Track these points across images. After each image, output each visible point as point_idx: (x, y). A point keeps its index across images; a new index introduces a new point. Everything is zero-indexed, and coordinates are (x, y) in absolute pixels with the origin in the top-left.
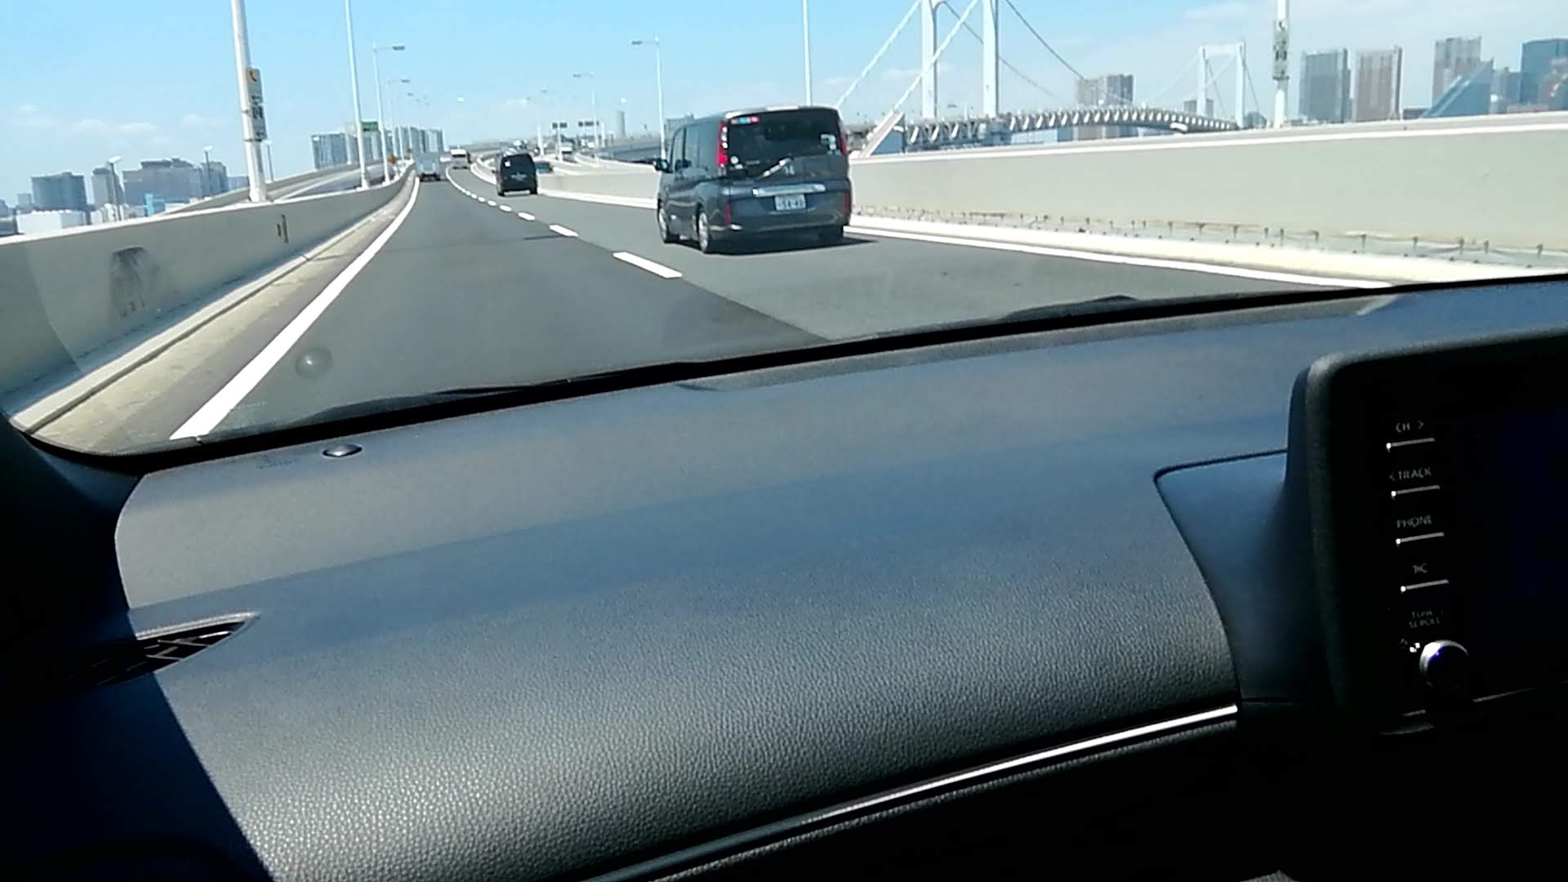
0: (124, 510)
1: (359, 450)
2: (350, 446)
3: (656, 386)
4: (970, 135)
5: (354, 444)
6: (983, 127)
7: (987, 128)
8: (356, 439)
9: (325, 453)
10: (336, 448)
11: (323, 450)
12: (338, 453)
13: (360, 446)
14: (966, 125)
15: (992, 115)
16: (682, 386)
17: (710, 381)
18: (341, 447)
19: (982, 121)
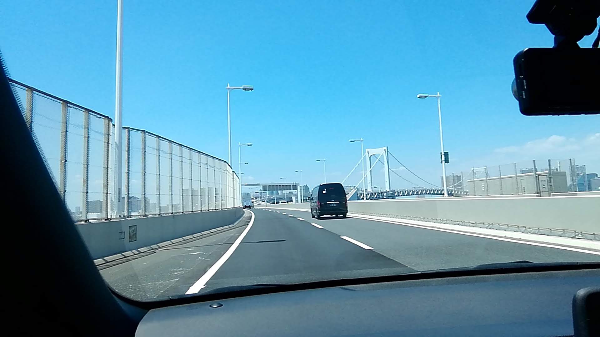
0: (140, 323)
1: (222, 305)
2: (219, 304)
3: (332, 288)
4: (381, 197)
5: (220, 303)
6: (385, 194)
7: (387, 195)
8: (221, 301)
9: (210, 306)
10: (213, 304)
11: (210, 305)
12: (215, 306)
13: (222, 304)
14: (380, 193)
15: (388, 190)
16: (342, 288)
17: (354, 287)
18: (216, 304)
19: (385, 192)
